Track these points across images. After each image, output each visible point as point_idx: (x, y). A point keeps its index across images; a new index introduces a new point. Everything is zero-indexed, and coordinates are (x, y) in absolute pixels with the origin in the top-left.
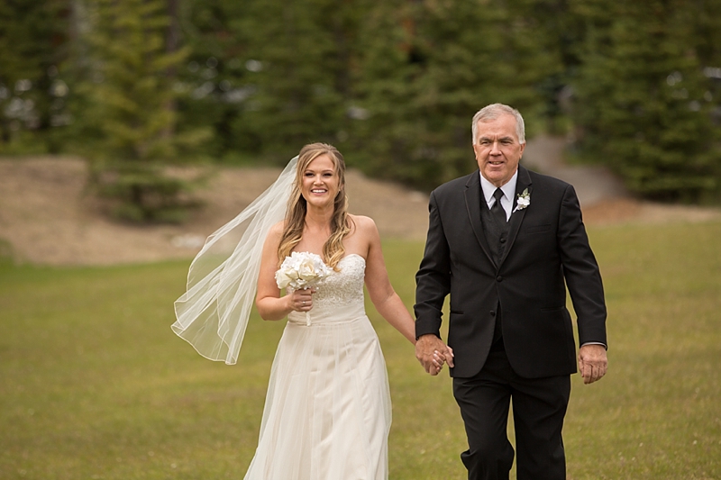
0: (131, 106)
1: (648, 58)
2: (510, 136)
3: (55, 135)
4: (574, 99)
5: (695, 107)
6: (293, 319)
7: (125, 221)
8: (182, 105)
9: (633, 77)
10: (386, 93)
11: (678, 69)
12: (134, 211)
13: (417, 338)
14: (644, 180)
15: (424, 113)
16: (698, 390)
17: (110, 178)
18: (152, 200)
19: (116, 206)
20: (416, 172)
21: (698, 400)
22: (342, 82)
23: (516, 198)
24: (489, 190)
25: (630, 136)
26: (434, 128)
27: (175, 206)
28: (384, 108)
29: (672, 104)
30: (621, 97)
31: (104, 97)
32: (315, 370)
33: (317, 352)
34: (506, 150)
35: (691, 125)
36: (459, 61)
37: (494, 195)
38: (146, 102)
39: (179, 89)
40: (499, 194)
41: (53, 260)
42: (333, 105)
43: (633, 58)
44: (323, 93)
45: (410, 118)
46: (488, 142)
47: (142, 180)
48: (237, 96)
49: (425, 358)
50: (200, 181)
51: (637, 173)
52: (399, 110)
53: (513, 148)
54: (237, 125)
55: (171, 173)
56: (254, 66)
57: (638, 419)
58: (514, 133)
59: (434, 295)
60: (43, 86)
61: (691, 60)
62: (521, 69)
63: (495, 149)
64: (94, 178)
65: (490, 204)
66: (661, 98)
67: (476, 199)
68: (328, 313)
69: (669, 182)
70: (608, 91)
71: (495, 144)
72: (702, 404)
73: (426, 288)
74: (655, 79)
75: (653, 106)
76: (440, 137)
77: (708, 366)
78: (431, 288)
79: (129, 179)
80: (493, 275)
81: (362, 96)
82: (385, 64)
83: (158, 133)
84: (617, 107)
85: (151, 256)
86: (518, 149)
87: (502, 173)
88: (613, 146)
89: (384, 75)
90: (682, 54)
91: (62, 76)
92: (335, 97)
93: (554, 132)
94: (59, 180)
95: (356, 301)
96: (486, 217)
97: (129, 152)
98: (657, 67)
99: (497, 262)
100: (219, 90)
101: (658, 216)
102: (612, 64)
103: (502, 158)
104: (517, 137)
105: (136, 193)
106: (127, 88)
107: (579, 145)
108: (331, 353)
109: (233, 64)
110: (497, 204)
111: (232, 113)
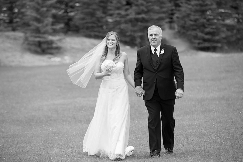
0: (39, 17)
1: (201, 5)
2: (158, 33)
3: (14, 25)
4: (178, 18)
5: (215, 21)
6: (104, 79)
7: (36, 52)
8: (54, 16)
9: (196, 11)
10: (119, 14)
11: (210, 9)
12: (39, 50)
13: (135, 87)
14: (199, 44)
15: (131, 21)
16: (214, 110)
17: (31, 39)
18: (44, 46)
19: (33, 48)
20: (127, 39)
21: (214, 113)
22: (105, 11)
23: (160, 51)
24: (153, 49)
25: (195, 30)
26: (133, 26)
27: (52, 48)
28: (118, 19)
29: (208, 20)
30: (192, 17)
31: (30, 13)
32: (109, 93)
33: (110, 88)
34: (157, 37)
35: (214, 27)
36: (142, 5)
37: (154, 50)
38: (43, 15)
39: (54, 11)
40: (155, 50)
41: (13, 64)
42: (102, 18)
43: (197, 5)
44: (99, 14)
45: (126, 22)
46: (152, 35)
47: (41, 40)
48: (72, 14)
49: (137, 93)
50: (60, 40)
51: (197, 41)
52: (123, 20)
53: (159, 36)
54: (71, 23)
55: (51, 38)
56: (77, 5)
57: (196, 118)
58: (159, 33)
59: (139, 76)
60: (11, 9)
61: (214, 6)
62: (161, 8)
63: (154, 37)
64: (26, 39)
65: (153, 53)
66: (205, 18)
67: (150, 51)
68: (113, 78)
69: (207, 45)
70: (188, 15)
71: (154, 36)
72: (216, 114)
73: (137, 74)
74: (203, 12)
75: (203, 21)
76: (135, 29)
77: (218, 102)
78: (138, 75)
79: (38, 39)
80: (155, 72)
81: (111, 15)
82: (119, 5)
83: (47, 25)
84: (191, 20)
85: (44, 64)
86: (160, 37)
87: (156, 44)
88: (189, 33)
89: (118, 8)
90: (212, 4)
91: (16, 6)
92: (103, 15)
93: (171, 28)
94: (15, 39)
95: (121, 75)
96: (152, 56)
97: (38, 31)
98: (204, 8)
99: (156, 68)
100: (66, 12)
101: (203, 55)
102: (190, 7)
103: (156, 40)
104: (160, 34)
105: (40, 44)
106: (37, 10)
107: (179, 32)
108: (114, 88)
109: (71, 4)
110: (155, 53)
111: (70, 19)
